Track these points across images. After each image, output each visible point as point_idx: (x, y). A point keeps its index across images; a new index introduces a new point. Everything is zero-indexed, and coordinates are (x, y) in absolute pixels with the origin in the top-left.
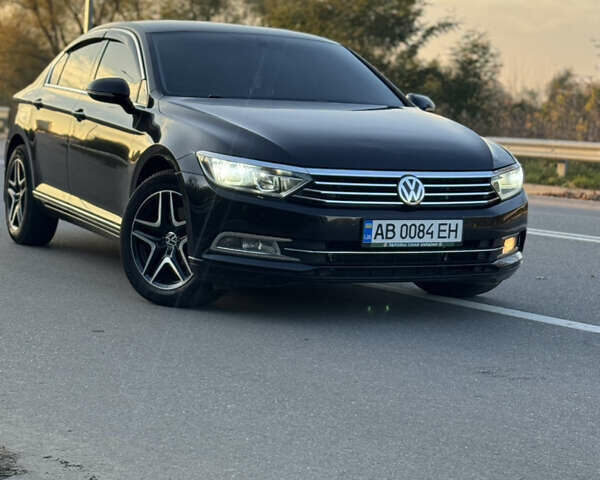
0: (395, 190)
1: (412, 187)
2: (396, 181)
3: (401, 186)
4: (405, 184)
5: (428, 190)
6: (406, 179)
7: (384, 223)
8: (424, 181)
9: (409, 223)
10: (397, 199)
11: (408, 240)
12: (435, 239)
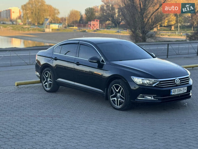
0: (174, 82)
1: (178, 81)
2: (174, 80)
3: (176, 81)
4: (176, 80)
5: (180, 81)
6: (176, 79)
7: (174, 90)
8: (179, 79)
9: (178, 89)
10: (175, 84)
11: (178, 93)
12: (183, 92)
